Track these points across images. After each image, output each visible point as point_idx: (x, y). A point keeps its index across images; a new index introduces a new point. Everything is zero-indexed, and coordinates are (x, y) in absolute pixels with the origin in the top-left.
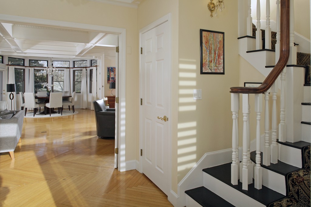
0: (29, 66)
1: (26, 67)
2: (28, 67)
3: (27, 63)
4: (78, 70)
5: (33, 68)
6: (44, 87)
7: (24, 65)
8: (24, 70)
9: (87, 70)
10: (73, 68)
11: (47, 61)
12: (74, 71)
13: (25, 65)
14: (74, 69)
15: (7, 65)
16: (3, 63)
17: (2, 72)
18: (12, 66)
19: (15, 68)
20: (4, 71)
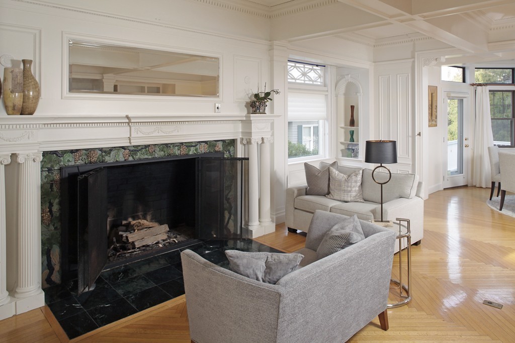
15: (473, 85)
16: (464, 81)
17: (461, 101)
18: (484, 87)
19: (490, 91)
20: (465, 97)
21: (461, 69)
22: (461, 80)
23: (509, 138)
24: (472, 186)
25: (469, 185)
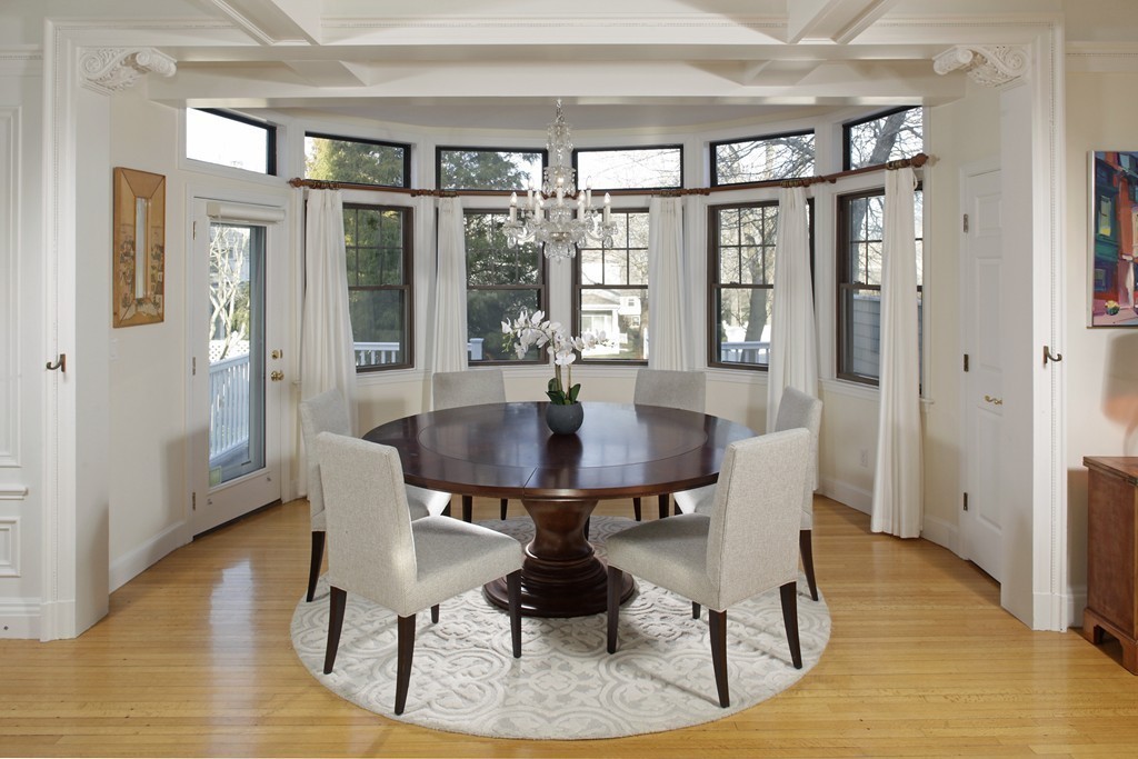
0: (433, 188)
1: (416, 193)
2: (428, 193)
3: (423, 175)
4: (739, 206)
5: (458, 203)
6: (521, 351)
7: (406, 186)
8: (407, 214)
9: (811, 202)
10: (705, 192)
11: (545, 153)
12: (713, 213)
13: (415, 185)
14: (717, 198)
15: (297, 183)
16: (272, 169)
17: (259, 233)
18: (328, 190)
19: (346, 206)
20: (273, 222)
21: (264, 132)
22: (262, 167)
23: (398, 333)
24: (296, 500)
25: (286, 499)
